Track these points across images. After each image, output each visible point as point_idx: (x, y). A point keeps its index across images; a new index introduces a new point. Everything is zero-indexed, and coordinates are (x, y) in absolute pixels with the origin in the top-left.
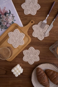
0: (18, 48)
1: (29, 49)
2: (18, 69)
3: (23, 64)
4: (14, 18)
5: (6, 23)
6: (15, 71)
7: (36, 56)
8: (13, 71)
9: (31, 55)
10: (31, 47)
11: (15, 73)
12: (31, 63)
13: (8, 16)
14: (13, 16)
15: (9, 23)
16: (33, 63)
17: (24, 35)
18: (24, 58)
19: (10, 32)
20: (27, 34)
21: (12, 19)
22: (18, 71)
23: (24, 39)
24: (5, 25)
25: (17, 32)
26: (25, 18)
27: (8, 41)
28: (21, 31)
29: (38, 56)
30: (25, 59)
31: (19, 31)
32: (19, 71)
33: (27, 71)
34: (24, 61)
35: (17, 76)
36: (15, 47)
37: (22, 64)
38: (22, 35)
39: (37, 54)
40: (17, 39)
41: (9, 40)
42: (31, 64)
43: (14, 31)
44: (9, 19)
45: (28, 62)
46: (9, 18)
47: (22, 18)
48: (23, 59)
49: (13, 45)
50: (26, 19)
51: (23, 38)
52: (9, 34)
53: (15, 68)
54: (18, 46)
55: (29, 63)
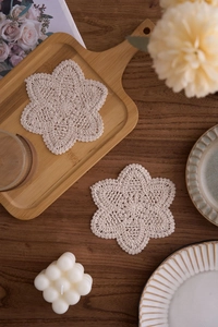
0: (70, 153)
1: (124, 173)
2: (66, 275)
3: (90, 250)
4: (46, 25)
5: (8, 50)
6: (54, 284)
7: (157, 208)
8: (42, 282)
9: (134, 207)
10: (133, 166)
11: (51, 296)
12: (135, 245)
13: (21, 14)
14: (43, 16)
15: (24, 46)
16: (144, 245)
17: (106, 90)
18: (95, 220)
19: (37, 72)
20: (119, 88)
21: (37, 27)
22: (65, 285)
23: (103, 112)
24: (6, 56)
25: (68, 77)
26: (104, 23)
27: (24, 118)
28: (92, 72)
29: (169, 212)
30: (102, 226)
31: (79, 70)
32: (75, 286)
33: (112, 290)
34: (98, 234)
35: (61, 308)
36: (54, 150)
37: (86, 253)
38: (94, 89)
39: (161, 202)
40: (67, 107)
41: (27, 111)
42: (133, 251)
43: (58, 69)
44: (22, 30)
45: (120, 241)
46: (23, 27)
47: (89, 22)
48: (94, 228)
49: (47, 138)
50: (107, 29)
51: (99, 107)
52: (29, 81)
53: (54, 271)
54: (71, 144)
55: (124, 246)
